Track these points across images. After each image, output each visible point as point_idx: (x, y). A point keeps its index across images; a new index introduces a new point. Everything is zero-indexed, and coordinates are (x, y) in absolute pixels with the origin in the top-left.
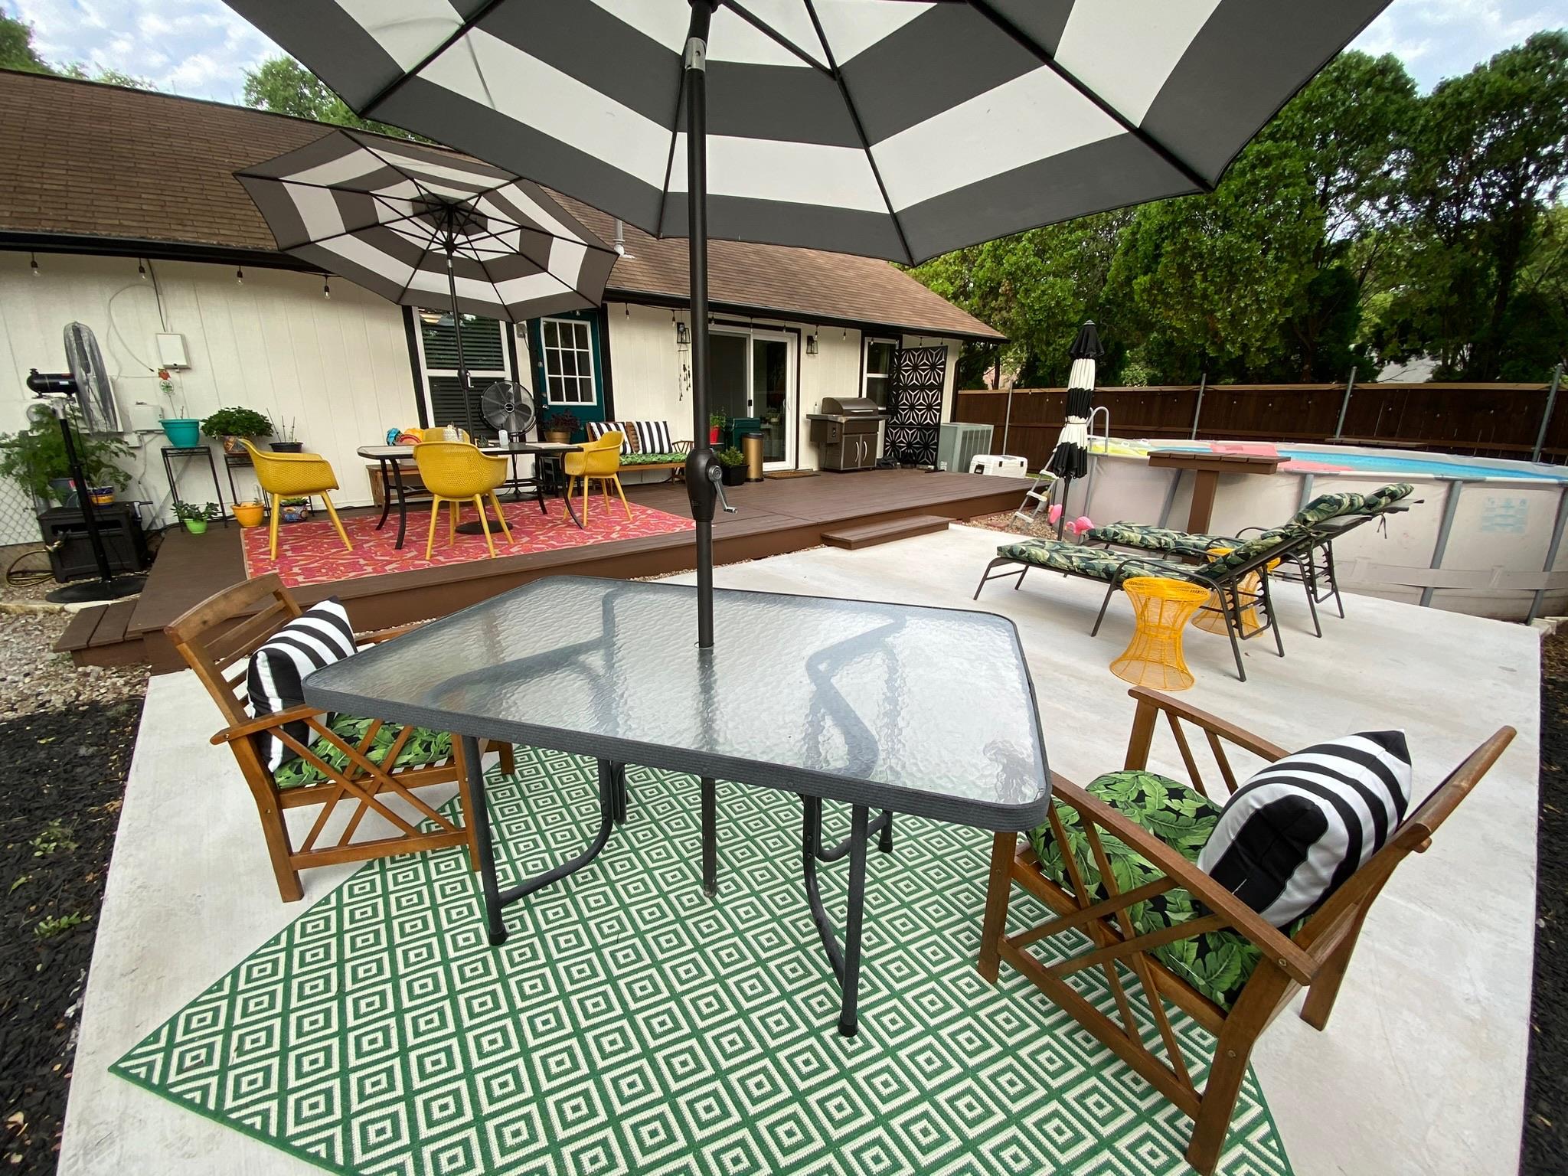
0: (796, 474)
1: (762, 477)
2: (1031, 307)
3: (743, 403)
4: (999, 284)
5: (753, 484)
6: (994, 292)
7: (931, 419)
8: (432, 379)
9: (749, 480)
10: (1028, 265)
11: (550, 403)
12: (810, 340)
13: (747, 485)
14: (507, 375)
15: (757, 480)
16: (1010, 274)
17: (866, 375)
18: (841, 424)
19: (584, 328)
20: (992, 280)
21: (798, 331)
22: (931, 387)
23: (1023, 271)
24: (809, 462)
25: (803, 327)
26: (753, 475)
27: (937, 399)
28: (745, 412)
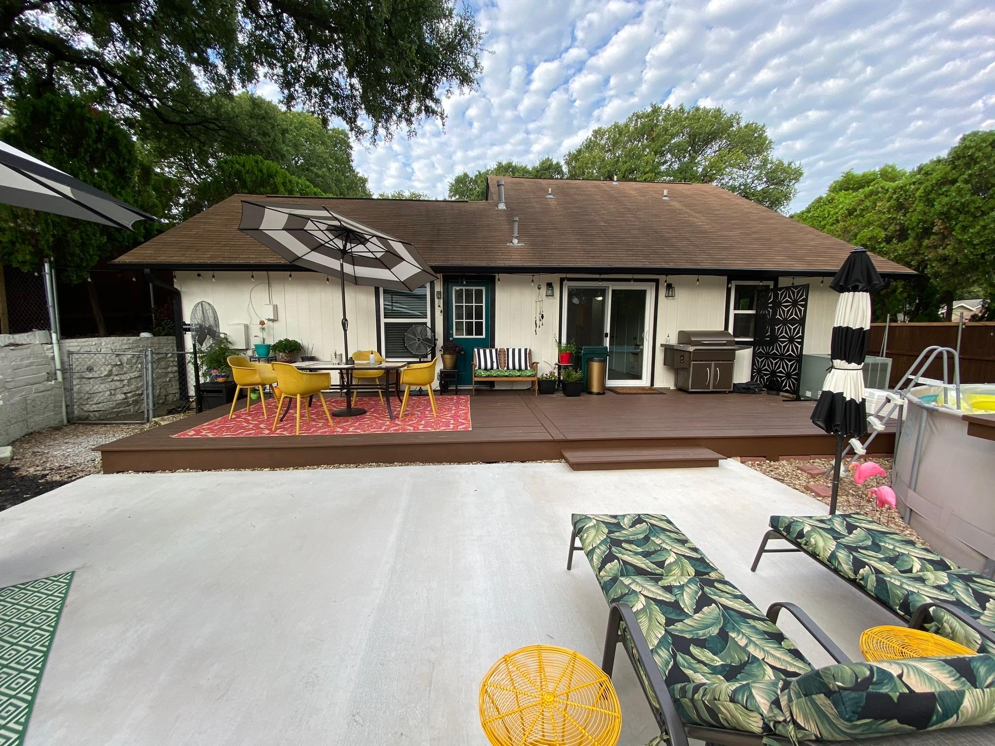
0: (651, 391)
1: (604, 390)
2: (970, 243)
3: (601, 335)
4: (933, 224)
5: (595, 397)
6: (927, 232)
7: (793, 351)
8: (386, 324)
9: (591, 393)
10: (963, 204)
11: (455, 336)
12: (669, 287)
13: (584, 397)
14: (428, 321)
15: (598, 394)
16: (942, 213)
17: (732, 312)
18: (690, 352)
19: (481, 291)
20: (925, 222)
21: (657, 281)
22: (793, 321)
23: (958, 210)
24: (665, 380)
25: (662, 278)
26: (595, 388)
27: (798, 333)
28: (601, 342)
